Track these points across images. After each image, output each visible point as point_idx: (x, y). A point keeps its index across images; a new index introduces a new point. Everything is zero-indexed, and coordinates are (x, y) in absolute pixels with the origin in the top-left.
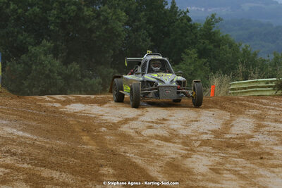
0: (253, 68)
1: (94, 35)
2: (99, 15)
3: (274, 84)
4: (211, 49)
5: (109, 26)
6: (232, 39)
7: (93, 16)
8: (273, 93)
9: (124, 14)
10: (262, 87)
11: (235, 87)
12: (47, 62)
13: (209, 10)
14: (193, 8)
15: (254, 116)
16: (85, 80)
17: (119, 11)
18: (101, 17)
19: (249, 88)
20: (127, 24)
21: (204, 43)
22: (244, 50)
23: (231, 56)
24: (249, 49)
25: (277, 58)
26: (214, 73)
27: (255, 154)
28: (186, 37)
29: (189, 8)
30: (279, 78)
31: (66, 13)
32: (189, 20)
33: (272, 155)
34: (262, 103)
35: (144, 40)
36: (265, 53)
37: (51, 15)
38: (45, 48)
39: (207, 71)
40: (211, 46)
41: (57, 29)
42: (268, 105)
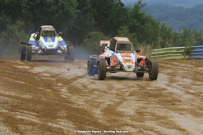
0: (168, 39)
1: (54, 16)
2: (57, 2)
3: (183, 51)
4: (138, 26)
5: (65, 10)
7: (53, 3)
8: (183, 57)
9: (76, 1)
10: (175, 53)
11: (155, 53)
12: (20, 36)
15: (168, 74)
18: (59, 4)
19: (165, 54)
20: (78, 8)
21: (133, 21)
22: (162, 26)
23: (153, 30)
24: (166, 25)
25: (186, 32)
26: (141, 43)
27: (168, 101)
28: (120, 17)
30: (187, 46)
31: (34, 1)
32: (122, 5)
33: (180, 101)
34: (174, 65)
35: (90, 20)
36: (177, 28)
37: (23, 2)
38: (19, 26)
39: (136, 41)
40: (138, 24)
41: (27, 12)
42: (178, 66)
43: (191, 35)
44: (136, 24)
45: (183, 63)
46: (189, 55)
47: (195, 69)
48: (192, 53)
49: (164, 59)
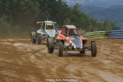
1: (25, 13)
3: (104, 34)
5: (32, 9)
6: (85, 14)
7: (25, 5)
8: (104, 37)
9: (38, 3)
10: (99, 35)
11: (87, 35)
13: (76, 2)
14: (68, 1)
16: (21, 32)
17: (36, 2)
18: (28, 5)
19: (93, 35)
20: (40, 8)
21: (73, 16)
22: (91, 19)
23: (85, 21)
24: (93, 18)
25: (105, 22)
27: (96, 64)
28: (65, 13)
29: (67, 1)
30: (106, 31)
31: (13, 3)
32: (67, 6)
33: (103, 64)
34: (99, 42)
35: (47, 15)
36: (100, 20)
37: (6, 4)
38: (4, 19)
40: (76, 17)
41: (9, 10)
42: (102, 43)
43: (108, 24)
44: (75, 18)
45: (105, 41)
46: (108, 36)
47: (112, 45)
48: (110, 35)
49: (93, 38)
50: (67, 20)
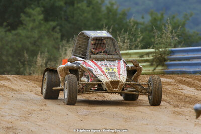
3: (151, 57)
4: (60, 8)
8: (151, 69)
22: (108, 8)
23: (89, 16)
24: (115, 7)
25: (154, 20)
26: (68, 41)
30: (158, 49)
39: (57, 38)
43: (165, 26)
46: (163, 65)
48: (168, 62)
50: (30, 11)
